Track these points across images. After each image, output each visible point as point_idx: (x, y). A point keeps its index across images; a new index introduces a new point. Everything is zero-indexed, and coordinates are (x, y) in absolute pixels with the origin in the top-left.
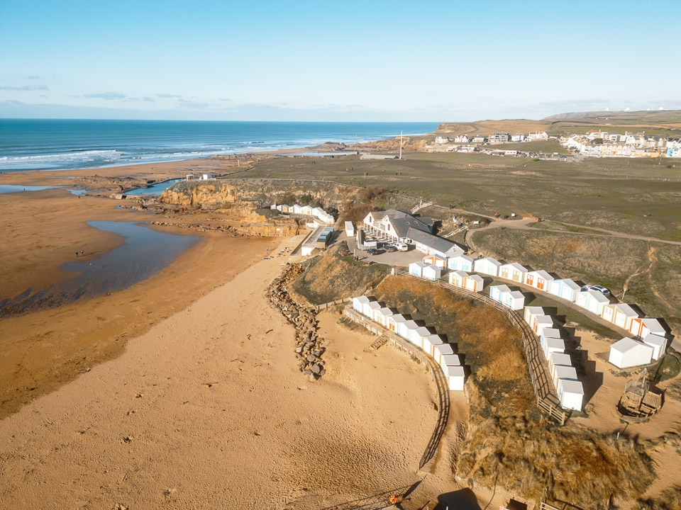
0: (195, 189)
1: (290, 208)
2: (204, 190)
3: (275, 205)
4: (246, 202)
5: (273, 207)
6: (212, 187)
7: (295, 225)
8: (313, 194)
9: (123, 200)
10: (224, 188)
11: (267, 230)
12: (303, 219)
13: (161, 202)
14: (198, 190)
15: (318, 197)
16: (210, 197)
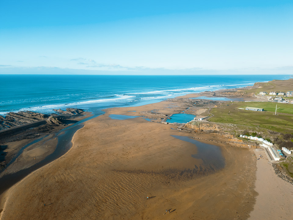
0: (201, 125)
1: (248, 137)
2: (205, 125)
3: (242, 135)
4: (227, 132)
5: (241, 136)
6: (209, 125)
7: (256, 145)
8: (257, 133)
9: (168, 125)
10: (214, 126)
11: (244, 145)
12: (258, 143)
13: (186, 127)
14: (202, 125)
15: (259, 134)
16: (207, 128)
